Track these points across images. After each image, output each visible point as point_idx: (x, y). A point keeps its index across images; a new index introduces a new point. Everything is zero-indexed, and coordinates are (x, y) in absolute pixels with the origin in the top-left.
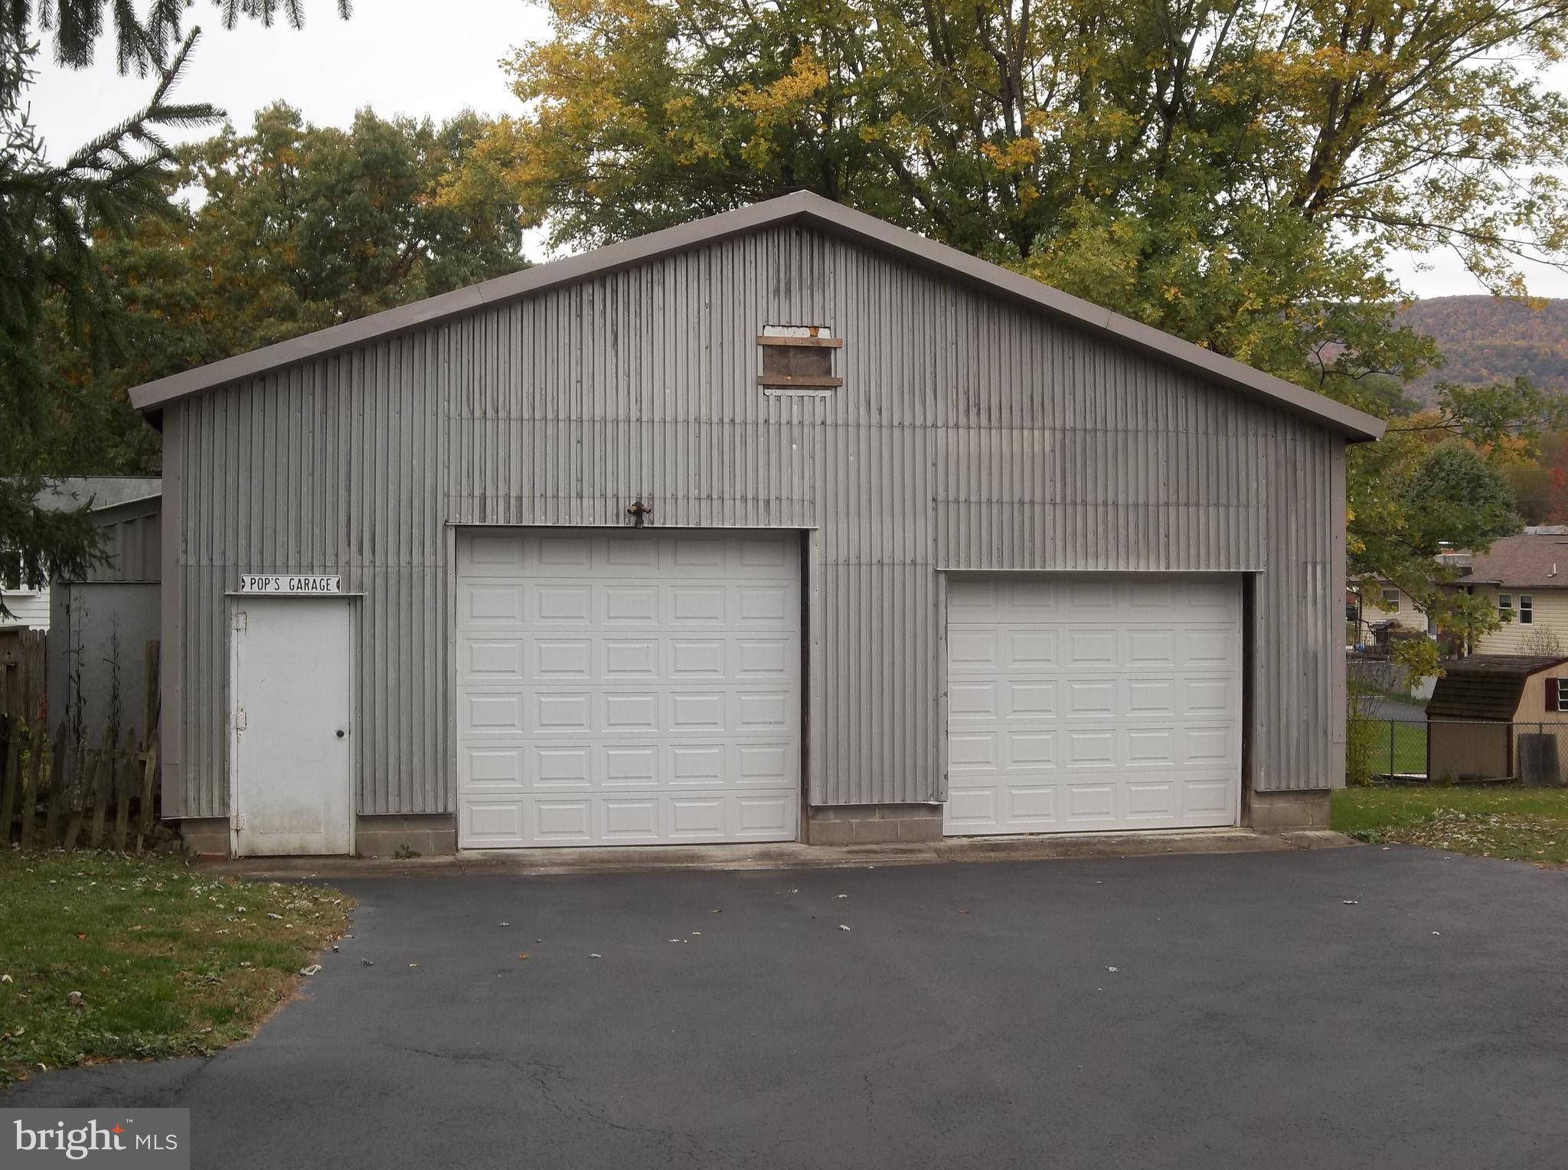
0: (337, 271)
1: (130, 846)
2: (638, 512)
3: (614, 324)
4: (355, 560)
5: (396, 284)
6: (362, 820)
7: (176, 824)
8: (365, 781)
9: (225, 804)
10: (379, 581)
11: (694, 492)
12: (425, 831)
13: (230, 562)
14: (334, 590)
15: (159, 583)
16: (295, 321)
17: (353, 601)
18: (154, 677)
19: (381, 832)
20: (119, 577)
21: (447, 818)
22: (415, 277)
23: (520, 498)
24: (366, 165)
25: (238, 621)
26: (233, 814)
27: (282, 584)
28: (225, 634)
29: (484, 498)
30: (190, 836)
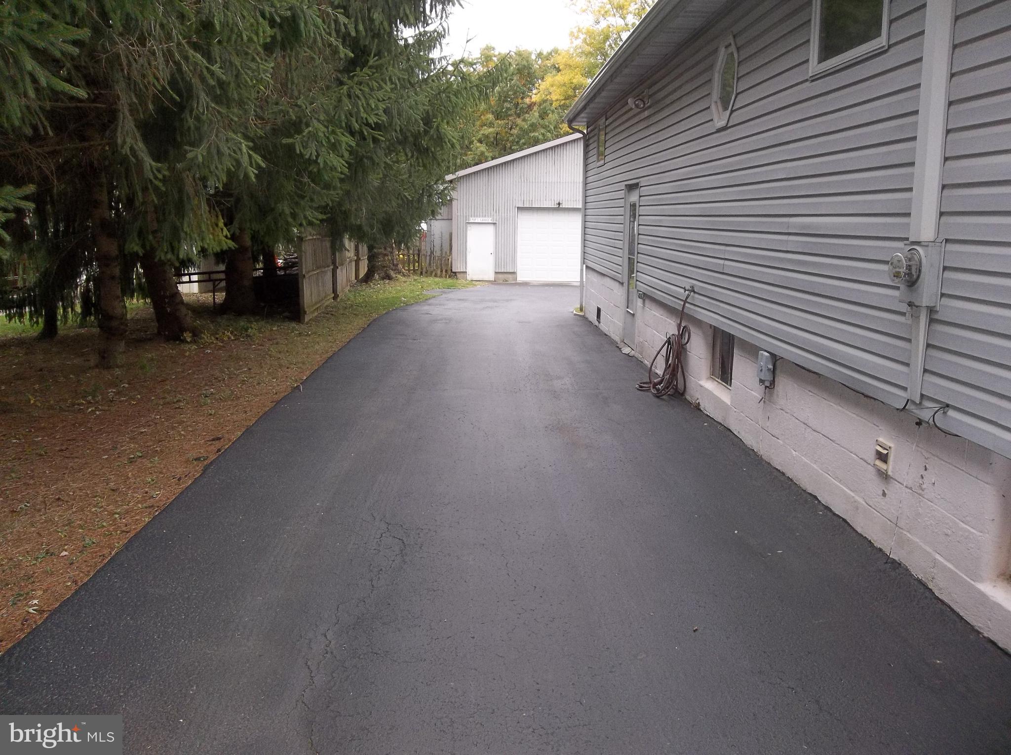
0: (508, 109)
1: (446, 277)
2: (559, 204)
3: (555, 159)
4: (495, 215)
5: (529, 114)
6: (496, 273)
7: (455, 273)
8: (497, 263)
9: (466, 268)
10: (500, 220)
11: (572, 199)
12: (510, 276)
13: (467, 215)
14: (490, 222)
15: (452, 219)
16: (494, 128)
17: (495, 224)
18: (451, 240)
19: (500, 276)
20: (442, 218)
21: (514, 273)
22: (535, 111)
23: (532, 201)
24: (518, 69)
25: (469, 228)
26: (467, 271)
27: (478, 220)
28: (466, 231)
29: (524, 201)
30: (458, 275)
